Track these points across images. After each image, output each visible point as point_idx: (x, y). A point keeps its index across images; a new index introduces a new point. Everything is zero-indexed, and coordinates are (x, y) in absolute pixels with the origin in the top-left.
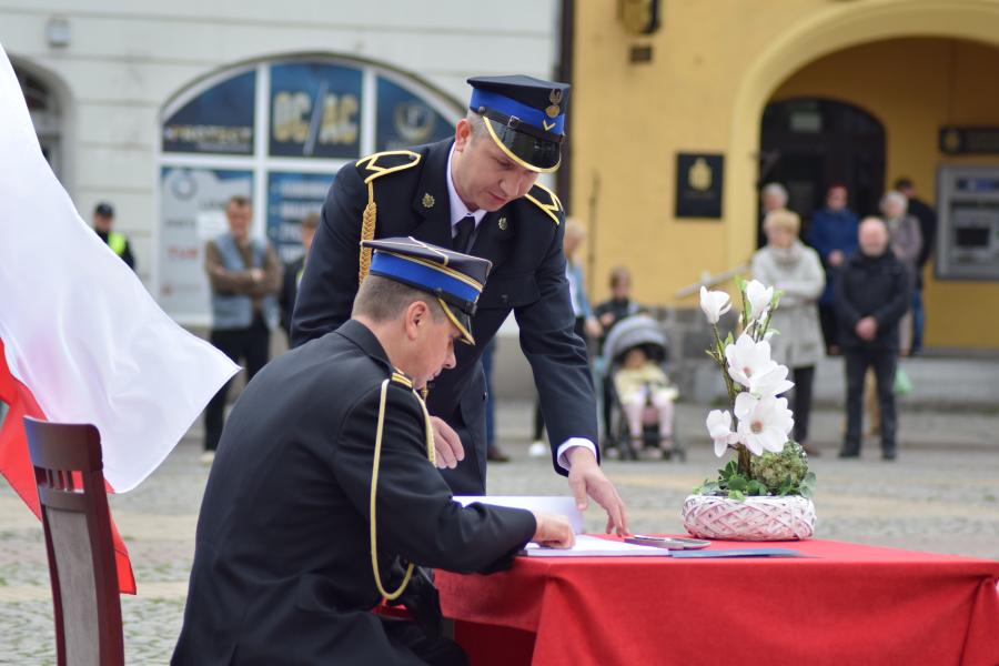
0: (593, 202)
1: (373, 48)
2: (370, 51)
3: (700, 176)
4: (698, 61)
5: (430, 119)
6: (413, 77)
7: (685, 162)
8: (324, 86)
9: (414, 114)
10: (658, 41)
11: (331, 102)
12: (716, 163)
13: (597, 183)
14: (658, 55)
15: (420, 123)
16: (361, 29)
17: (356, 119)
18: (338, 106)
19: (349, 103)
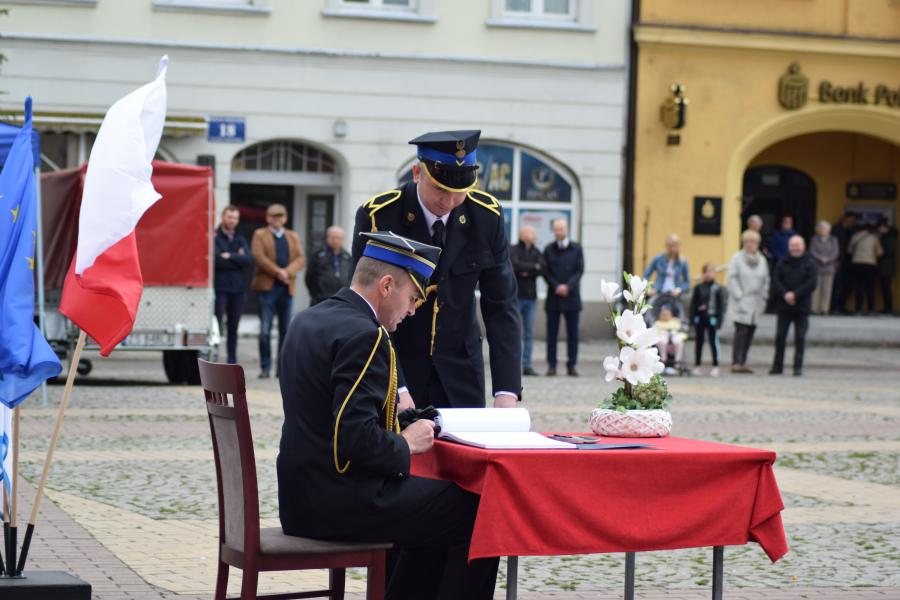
0: (646, 225)
1: (519, 136)
2: (517, 138)
3: (708, 210)
4: (707, 144)
5: (552, 177)
6: (542, 153)
7: (699, 202)
8: (491, 158)
9: (542, 174)
10: (683, 133)
11: (495, 167)
12: (717, 203)
13: (648, 214)
14: (683, 140)
15: (546, 179)
16: (512, 125)
17: (509, 177)
18: (499, 169)
19: (505, 168)
